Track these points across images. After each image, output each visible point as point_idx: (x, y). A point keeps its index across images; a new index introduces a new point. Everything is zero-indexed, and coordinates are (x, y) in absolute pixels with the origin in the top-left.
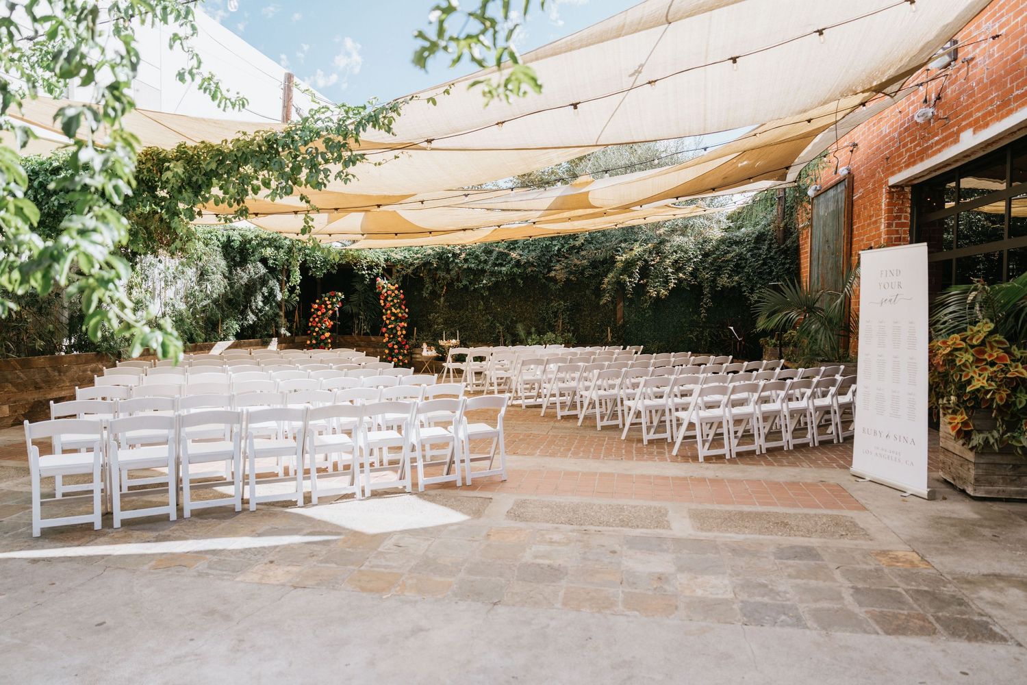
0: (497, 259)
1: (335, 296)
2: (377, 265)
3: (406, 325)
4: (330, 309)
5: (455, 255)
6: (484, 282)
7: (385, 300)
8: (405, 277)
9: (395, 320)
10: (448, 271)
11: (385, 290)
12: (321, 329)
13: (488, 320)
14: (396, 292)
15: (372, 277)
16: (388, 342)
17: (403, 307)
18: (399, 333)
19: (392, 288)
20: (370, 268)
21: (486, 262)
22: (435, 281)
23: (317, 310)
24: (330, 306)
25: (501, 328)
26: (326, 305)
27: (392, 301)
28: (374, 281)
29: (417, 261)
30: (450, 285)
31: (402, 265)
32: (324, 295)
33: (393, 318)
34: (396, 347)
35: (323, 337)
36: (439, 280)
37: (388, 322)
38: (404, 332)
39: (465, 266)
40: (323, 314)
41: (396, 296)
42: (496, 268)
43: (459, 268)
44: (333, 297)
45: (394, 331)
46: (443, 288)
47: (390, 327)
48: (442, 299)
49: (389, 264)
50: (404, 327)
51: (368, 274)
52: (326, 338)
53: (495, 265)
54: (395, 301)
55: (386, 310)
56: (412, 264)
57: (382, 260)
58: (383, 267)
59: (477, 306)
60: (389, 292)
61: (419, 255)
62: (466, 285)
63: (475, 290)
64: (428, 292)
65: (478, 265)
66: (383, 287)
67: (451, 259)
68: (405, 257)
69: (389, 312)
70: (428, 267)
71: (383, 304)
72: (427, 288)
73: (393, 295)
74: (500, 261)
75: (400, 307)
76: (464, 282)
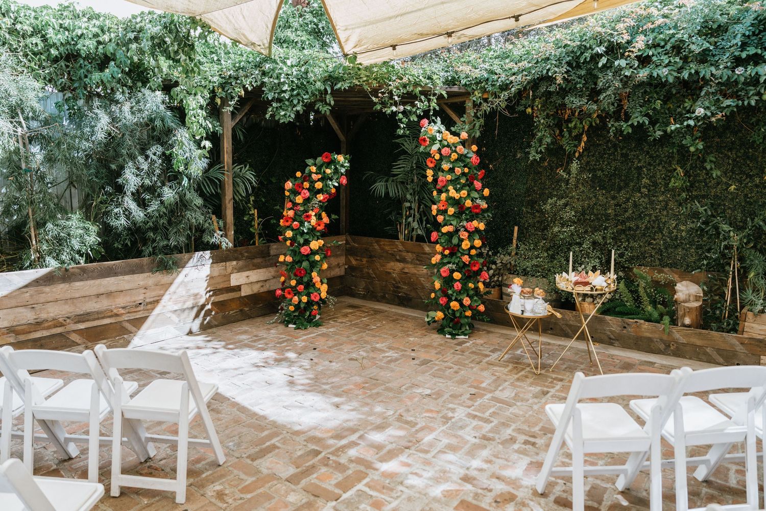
0: (744, 46)
1: (332, 162)
2: (426, 93)
3: (482, 226)
4: (319, 191)
5: (614, 50)
6: (700, 111)
7: (437, 168)
8: (490, 117)
9: (457, 216)
10: (594, 95)
11: (435, 147)
12: (298, 232)
13: (695, 215)
14: (460, 149)
15: (414, 118)
16: (441, 264)
17: (478, 184)
18: (466, 245)
19: (452, 139)
20: (409, 98)
21: (704, 57)
22: (559, 123)
23: (295, 192)
24: (319, 185)
25: (735, 239)
26: (312, 182)
27: (452, 170)
28: (415, 128)
29: (519, 77)
30: (597, 131)
31: (484, 90)
32: (310, 161)
33: (451, 211)
34: (457, 275)
35: (305, 250)
36: (569, 121)
37: (440, 218)
38: (478, 243)
39: (643, 74)
40: (307, 201)
41: (462, 158)
42: (739, 71)
43: (626, 81)
44: (328, 165)
45: (455, 241)
46: (578, 138)
47: (445, 230)
48: (574, 166)
49: (455, 89)
50: (477, 230)
51: (404, 113)
52: (313, 253)
53: (738, 62)
54: (458, 171)
55: (440, 192)
56: (505, 87)
57: (439, 82)
58: (441, 97)
59: (667, 179)
60: (445, 151)
61: (525, 64)
62: (641, 125)
63: (667, 136)
64: (542, 149)
65: (680, 70)
66: (433, 139)
67: (604, 60)
68: (492, 72)
69: (444, 196)
70: (542, 89)
71: (430, 179)
72: (540, 141)
73: (454, 156)
74: (752, 51)
75: (470, 185)
76: (638, 118)
